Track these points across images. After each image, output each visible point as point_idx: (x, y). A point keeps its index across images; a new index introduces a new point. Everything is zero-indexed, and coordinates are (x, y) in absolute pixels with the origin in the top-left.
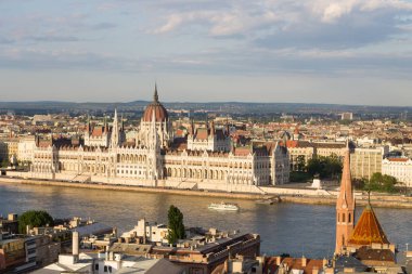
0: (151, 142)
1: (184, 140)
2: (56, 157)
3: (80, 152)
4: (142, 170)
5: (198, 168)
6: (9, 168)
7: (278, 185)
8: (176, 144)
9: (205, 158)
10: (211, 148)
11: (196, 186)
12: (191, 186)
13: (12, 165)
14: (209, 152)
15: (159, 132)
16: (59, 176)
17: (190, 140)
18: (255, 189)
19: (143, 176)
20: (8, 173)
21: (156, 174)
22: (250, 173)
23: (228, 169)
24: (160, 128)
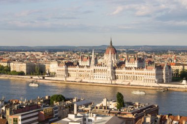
0: (109, 63)
1: (124, 63)
2: (67, 71)
3: (77, 68)
4: (105, 76)
5: (130, 75)
6: (46, 75)
7: (167, 83)
8: (120, 64)
9: (133, 71)
10: (136, 66)
11: (129, 83)
12: (127, 83)
13: (47, 74)
14: (135, 68)
15: (113, 59)
16: (68, 79)
17: (126, 63)
18: (156, 85)
19: (105, 79)
20: (46, 78)
21: (111, 78)
22: (154, 77)
23: (144, 75)
24: (113, 57)
